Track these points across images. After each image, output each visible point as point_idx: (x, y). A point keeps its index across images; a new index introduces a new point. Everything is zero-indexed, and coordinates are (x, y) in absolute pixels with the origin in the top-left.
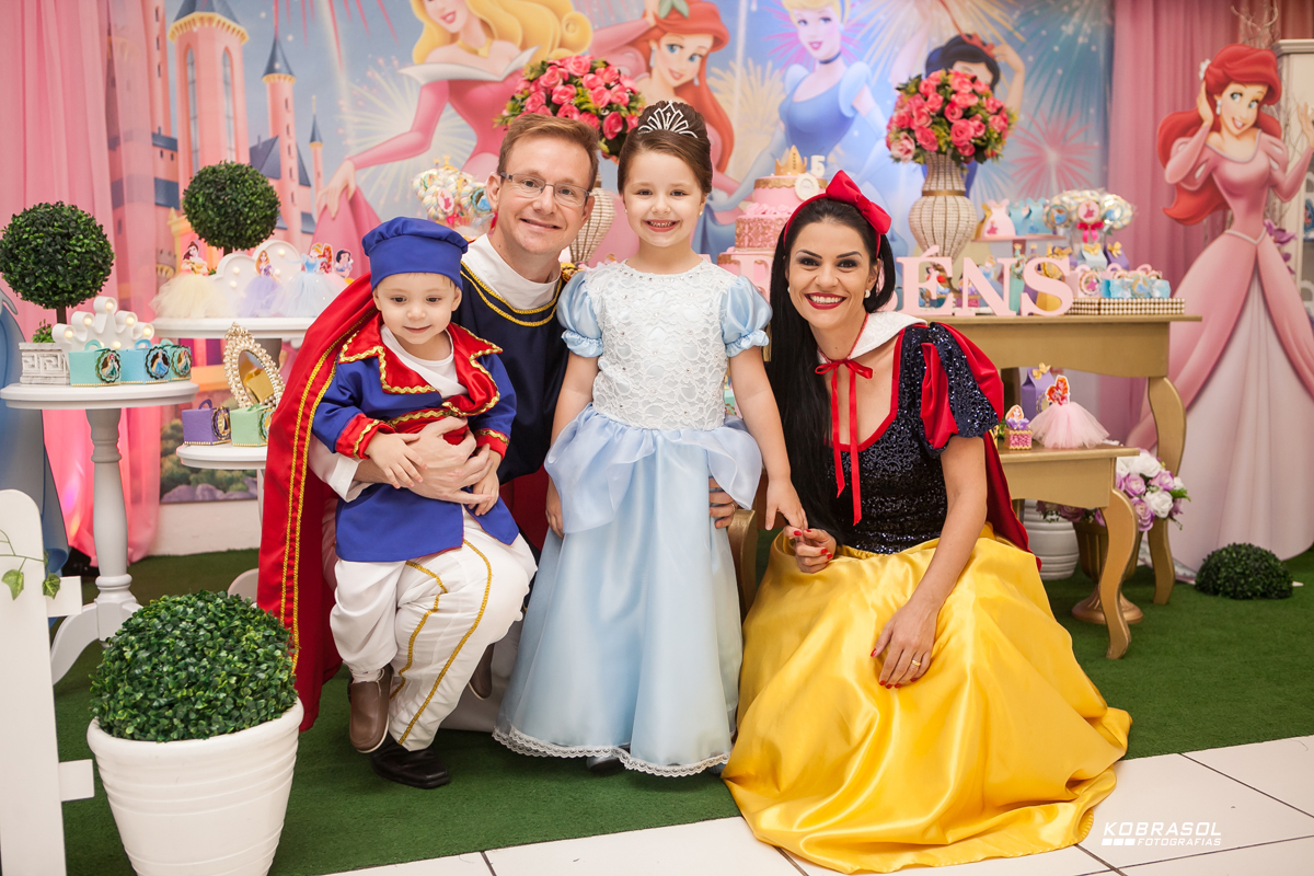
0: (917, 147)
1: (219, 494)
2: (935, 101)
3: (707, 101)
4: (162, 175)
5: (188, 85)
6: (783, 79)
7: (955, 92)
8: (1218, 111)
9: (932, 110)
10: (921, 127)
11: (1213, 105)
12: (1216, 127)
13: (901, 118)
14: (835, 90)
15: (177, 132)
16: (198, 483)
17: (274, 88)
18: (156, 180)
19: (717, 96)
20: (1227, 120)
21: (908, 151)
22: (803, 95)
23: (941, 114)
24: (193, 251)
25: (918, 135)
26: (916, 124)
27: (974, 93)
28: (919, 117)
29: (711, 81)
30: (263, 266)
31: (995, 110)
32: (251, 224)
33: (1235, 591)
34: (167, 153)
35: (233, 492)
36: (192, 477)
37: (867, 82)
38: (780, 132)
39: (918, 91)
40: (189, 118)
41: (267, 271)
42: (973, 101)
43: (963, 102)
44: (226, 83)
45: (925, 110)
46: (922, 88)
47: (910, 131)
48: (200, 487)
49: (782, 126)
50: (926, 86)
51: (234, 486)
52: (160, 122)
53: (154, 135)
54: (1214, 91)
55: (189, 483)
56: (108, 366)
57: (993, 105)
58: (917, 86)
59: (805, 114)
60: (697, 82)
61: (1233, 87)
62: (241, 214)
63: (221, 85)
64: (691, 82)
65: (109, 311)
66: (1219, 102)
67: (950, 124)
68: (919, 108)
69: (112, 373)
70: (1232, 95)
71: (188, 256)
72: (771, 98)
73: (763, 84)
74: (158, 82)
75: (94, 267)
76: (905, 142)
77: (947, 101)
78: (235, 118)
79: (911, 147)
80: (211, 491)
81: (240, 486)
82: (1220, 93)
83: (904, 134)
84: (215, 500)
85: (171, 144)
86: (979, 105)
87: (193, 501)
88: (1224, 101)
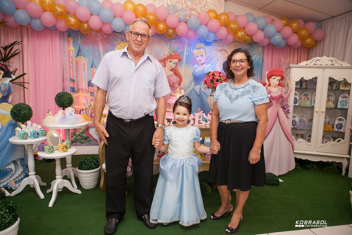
0: (208, 87)
1: (81, 144)
2: (211, 77)
3: (177, 72)
4: (72, 86)
5: (77, 70)
6: (193, 68)
7: (215, 76)
8: (270, 82)
9: (210, 79)
10: (208, 83)
11: (269, 81)
12: (269, 85)
13: (205, 80)
14: (204, 69)
15: (75, 79)
16: (78, 142)
17: (93, 70)
18: (70, 87)
19: (179, 71)
20: (272, 84)
21: (206, 87)
22: (197, 71)
23: (212, 80)
24: (49, 111)
25: (207, 84)
26: (207, 82)
27: (219, 76)
28: (208, 80)
29: (178, 68)
30: (64, 114)
31: (224, 80)
32: (66, 104)
33: (266, 183)
34: (73, 82)
35: (84, 144)
36: (77, 141)
37: (210, 68)
38: (192, 78)
39: (208, 75)
40: (77, 76)
41: (65, 115)
42: (219, 78)
43: (216, 78)
44: (84, 69)
45: (209, 79)
46: (209, 75)
47: (206, 83)
48: (78, 143)
49: (192, 77)
50: (210, 74)
51: (84, 143)
52: (72, 76)
53: (70, 79)
54: (269, 78)
55: (76, 142)
56: (25, 136)
57: (223, 79)
58: (208, 74)
59: (197, 74)
60: (175, 68)
61: (273, 77)
62: (64, 102)
63: (83, 70)
64: (174, 68)
65: (30, 124)
66: (270, 80)
67: (214, 82)
68: (208, 79)
69: (26, 137)
70: (273, 79)
71: (48, 112)
72: (190, 71)
73: (189, 69)
74: (71, 70)
75: (27, 116)
76: (205, 85)
77: (213, 78)
78: (85, 76)
79: (206, 86)
80: (80, 144)
81: (85, 143)
82: (271, 78)
83: (205, 84)
84: (81, 145)
85: (74, 81)
86: (220, 79)
87: (77, 145)
88: (271, 80)
